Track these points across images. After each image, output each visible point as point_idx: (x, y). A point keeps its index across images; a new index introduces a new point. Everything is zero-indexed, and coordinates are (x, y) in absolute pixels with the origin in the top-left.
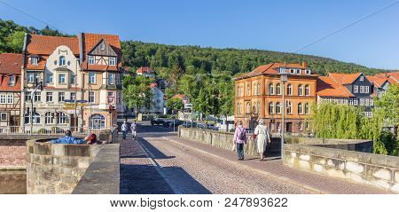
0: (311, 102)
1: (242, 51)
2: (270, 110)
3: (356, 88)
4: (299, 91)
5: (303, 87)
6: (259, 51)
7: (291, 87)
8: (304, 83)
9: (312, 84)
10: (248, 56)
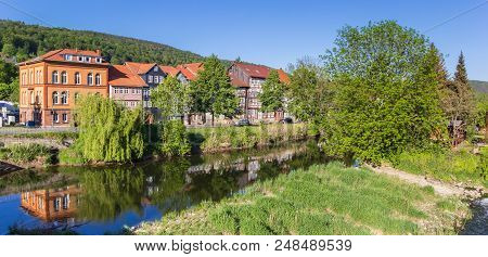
0: (103, 92)
1: (76, 33)
2: (55, 100)
3: (150, 77)
4: (89, 81)
5: (93, 77)
6: (95, 34)
7: (80, 76)
8: (94, 71)
9: (103, 73)
10: (81, 38)
